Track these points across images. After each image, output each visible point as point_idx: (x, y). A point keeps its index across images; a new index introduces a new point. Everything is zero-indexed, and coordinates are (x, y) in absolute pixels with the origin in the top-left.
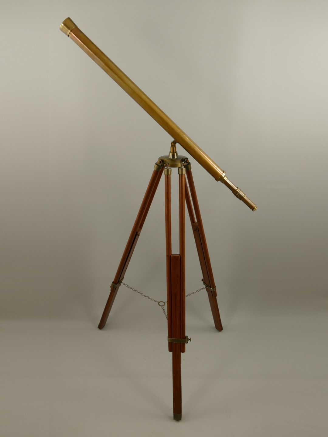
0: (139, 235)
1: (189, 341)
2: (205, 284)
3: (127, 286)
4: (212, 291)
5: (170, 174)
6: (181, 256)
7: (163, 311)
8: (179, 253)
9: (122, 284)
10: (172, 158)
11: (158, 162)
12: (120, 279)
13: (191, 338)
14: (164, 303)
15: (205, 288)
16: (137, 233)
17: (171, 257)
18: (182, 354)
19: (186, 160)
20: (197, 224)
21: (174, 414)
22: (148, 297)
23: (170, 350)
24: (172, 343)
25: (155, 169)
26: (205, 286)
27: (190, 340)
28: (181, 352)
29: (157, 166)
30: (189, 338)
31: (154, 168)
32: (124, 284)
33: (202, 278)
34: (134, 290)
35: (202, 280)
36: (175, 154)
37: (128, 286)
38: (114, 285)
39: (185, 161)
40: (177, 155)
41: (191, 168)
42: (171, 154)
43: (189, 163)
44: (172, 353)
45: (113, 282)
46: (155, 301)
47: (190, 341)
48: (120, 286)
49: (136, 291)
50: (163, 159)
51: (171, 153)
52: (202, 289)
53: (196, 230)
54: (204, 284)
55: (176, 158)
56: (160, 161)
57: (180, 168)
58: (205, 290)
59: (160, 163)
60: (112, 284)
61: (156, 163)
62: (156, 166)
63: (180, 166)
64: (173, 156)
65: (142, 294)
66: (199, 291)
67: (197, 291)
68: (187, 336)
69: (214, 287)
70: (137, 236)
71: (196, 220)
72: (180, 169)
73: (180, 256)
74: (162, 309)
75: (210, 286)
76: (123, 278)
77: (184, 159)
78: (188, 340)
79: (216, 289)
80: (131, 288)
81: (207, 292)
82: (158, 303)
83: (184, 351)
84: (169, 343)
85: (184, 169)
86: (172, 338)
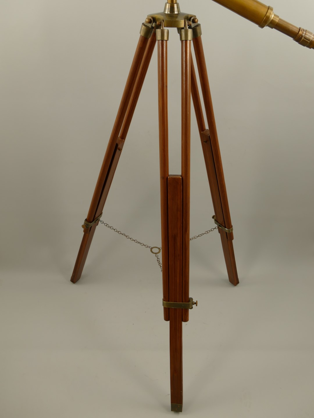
0: (120, 150)
1: (195, 305)
2: (217, 222)
3: (106, 225)
4: (227, 232)
5: (165, 38)
6: (184, 178)
7: (158, 260)
8: (180, 174)
9: (100, 222)
10: (170, 12)
11: (147, 20)
12: (97, 216)
13: (197, 301)
14: (159, 248)
15: (217, 228)
16: (117, 145)
17: (168, 179)
18: (183, 323)
19: (192, 18)
20: (208, 133)
21: (171, 404)
22: (136, 241)
23: (167, 318)
24: (169, 308)
25: (142, 34)
26: (216, 226)
27: (196, 303)
28: (182, 321)
29: (145, 27)
30: (195, 301)
31: (140, 33)
32: (102, 222)
33: (214, 214)
34: (116, 230)
35: (213, 217)
36: (175, 6)
37: (108, 226)
38: (87, 224)
39: (191, 20)
40: (178, 7)
41: (201, 34)
42: (168, 6)
43: (199, 25)
44: (169, 322)
45: (86, 220)
46: (146, 246)
47: (197, 306)
48: (97, 225)
49: (120, 233)
50: (154, 16)
51: (168, 4)
52: (212, 230)
53: (206, 142)
54: (215, 223)
55: (176, 13)
56: (151, 19)
57: (183, 28)
58: (217, 230)
59: (150, 22)
60: (85, 223)
61: (143, 24)
62: (143, 28)
63: (182, 25)
64: (172, 9)
65: (128, 237)
66: (208, 232)
67: (206, 233)
68: (192, 299)
69: (230, 226)
70: (118, 151)
71: (207, 127)
72: (183, 31)
73: (182, 178)
74: (157, 258)
75: (224, 225)
76: (101, 214)
77: (189, 16)
78: (193, 304)
79: (232, 230)
80: (112, 228)
81: (219, 234)
82: (150, 249)
83: (186, 320)
84: (165, 309)
85: (190, 32)
86: (169, 301)
